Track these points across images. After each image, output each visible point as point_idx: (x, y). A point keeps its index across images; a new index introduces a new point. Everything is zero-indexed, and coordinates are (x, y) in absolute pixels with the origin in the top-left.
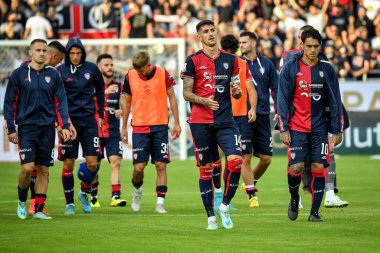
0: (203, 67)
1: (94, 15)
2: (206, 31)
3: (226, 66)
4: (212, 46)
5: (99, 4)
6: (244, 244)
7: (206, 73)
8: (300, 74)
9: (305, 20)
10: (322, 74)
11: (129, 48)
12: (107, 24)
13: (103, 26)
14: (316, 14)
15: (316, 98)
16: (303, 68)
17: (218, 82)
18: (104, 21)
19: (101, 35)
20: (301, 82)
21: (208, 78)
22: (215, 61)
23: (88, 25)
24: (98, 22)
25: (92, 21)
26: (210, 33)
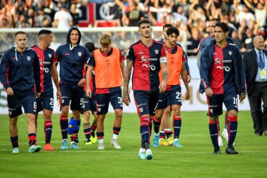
0: (141, 53)
1: (103, 10)
2: (144, 28)
3: (157, 52)
4: (148, 37)
5: (107, 2)
6: (209, 173)
7: (143, 57)
8: (215, 53)
9: (254, 13)
10: (230, 53)
11: (128, 34)
12: (112, 16)
13: (110, 18)
14: (262, 9)
15: (228, 69)
16: (217, 49)
17: (151, 63)
18: (110, 14)
19: (109, 25)
20: (216, 59)
21: (144, 60)
22: (150, 48)
23: (99, 17)
24: (106, 15)
25: (102, 14)
26: (146, 29)
